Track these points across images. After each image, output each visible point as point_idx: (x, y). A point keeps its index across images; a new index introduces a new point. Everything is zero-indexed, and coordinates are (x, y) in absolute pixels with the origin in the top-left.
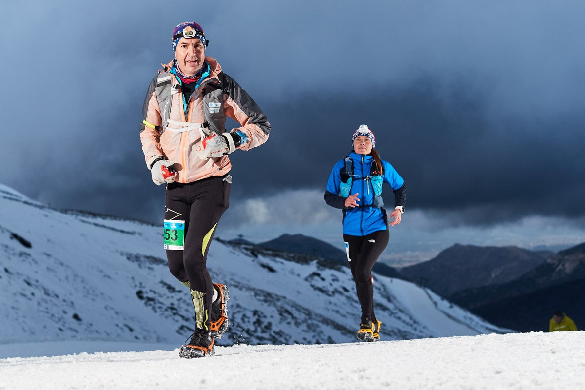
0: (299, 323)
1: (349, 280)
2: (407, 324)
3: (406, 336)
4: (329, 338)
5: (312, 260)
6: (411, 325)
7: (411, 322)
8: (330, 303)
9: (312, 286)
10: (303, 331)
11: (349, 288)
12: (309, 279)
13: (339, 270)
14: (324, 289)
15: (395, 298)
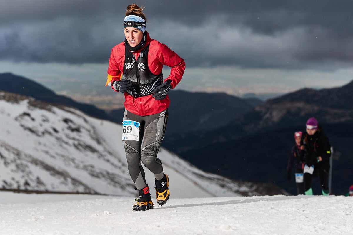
0: (8, 163)
1: (59, 121)
2: (116, 166)
3: (114, 178)
4: (38, 179)
5: (23, 100)
6: (120, 168)
7: (120, 165)
8: (40, 143)
9: (22, 126)
10: (12, 171)
11: (58, 129)
12: (19, 119)
13: (49, 110)
14: (34, 129)
15: (104, 141)
